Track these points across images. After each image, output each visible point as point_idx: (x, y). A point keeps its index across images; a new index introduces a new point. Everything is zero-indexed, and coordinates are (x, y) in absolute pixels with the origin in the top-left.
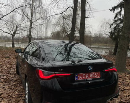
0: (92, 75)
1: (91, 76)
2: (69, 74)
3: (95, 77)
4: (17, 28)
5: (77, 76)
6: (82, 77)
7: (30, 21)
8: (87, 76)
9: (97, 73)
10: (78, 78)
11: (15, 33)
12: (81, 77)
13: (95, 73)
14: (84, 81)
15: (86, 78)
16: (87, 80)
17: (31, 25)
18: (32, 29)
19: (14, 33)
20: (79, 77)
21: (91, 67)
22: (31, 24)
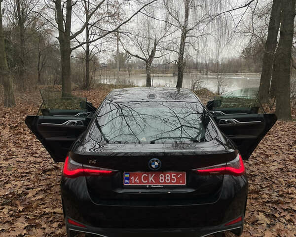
0: (165, 178)
1: (162, 180)
2: (110, 172)
3: (171, 182)
4: (156, 45)
5: (127, 176)
6: (140, 179)
7: (183, 27)
8: (151, 179)
9: (177, 174)
10: (131, 181)
11: (152, 57)
12: (136, 180)
13: (173, 175)
14: (144, 187)
15: (148, 182)
16: (150, 188)
17: (184, 37)
18: (186, 47)
19: (150, 57)
20: (133, 178)
21: (157, 161)
22: (185, 34)
